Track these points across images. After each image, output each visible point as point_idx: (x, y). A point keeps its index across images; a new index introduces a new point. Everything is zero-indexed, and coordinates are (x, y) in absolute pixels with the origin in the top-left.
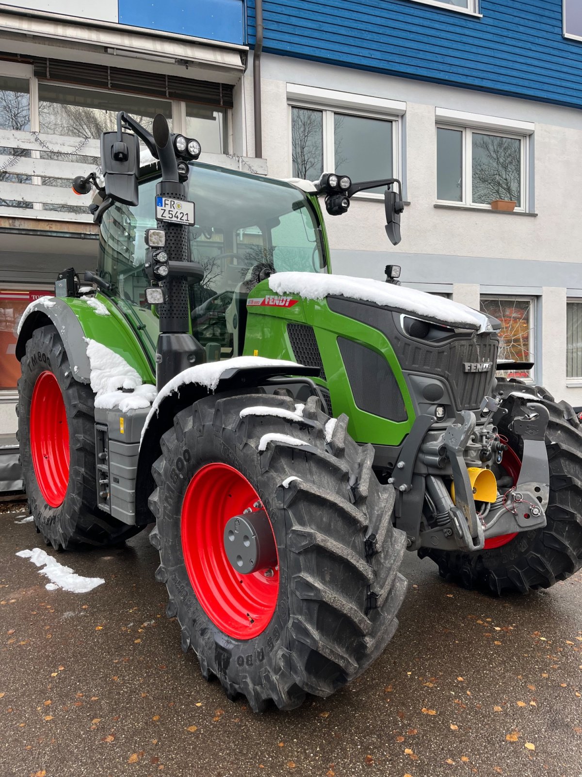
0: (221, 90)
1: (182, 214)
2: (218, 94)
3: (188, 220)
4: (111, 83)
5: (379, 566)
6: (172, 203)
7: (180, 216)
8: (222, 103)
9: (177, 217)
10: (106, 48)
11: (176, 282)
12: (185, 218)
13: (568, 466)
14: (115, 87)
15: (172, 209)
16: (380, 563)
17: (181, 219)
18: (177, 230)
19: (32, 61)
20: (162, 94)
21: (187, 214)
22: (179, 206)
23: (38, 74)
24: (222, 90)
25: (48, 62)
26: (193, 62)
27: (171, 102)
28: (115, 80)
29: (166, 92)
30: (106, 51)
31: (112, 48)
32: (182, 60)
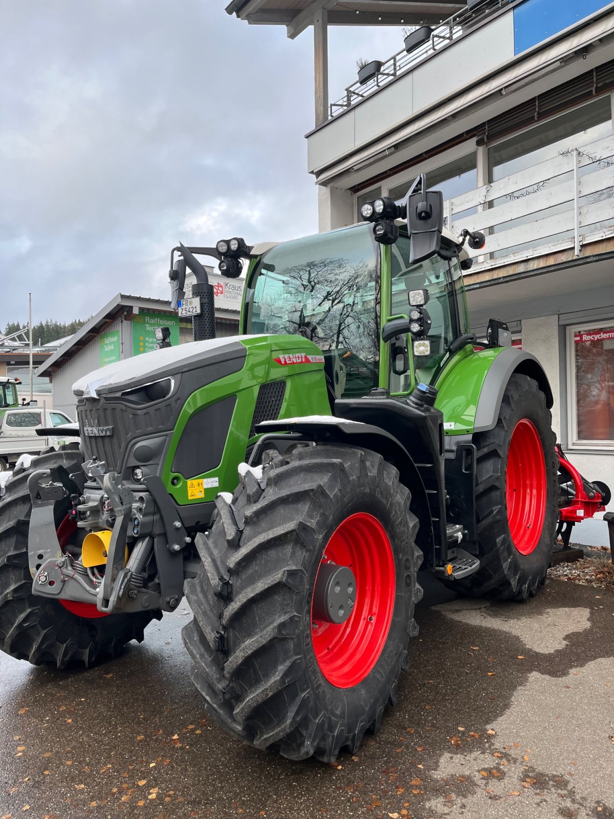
3: (196, 312)
4: (539, 114)
6: (187, 302)
7: (192, 310)
12: (194, 310)
14: (542, 116)
15: (187, 306)
19: (474, 133)
21: (196, 307)
22: (190, 303)
23: (480, 143)
25: (487, 126)
26: (591, 44)
27: (610, 95)
28: (543, 108)
29: (592, 90)
30: (502, 95)
31: (502, 89)
32: (575, 52)
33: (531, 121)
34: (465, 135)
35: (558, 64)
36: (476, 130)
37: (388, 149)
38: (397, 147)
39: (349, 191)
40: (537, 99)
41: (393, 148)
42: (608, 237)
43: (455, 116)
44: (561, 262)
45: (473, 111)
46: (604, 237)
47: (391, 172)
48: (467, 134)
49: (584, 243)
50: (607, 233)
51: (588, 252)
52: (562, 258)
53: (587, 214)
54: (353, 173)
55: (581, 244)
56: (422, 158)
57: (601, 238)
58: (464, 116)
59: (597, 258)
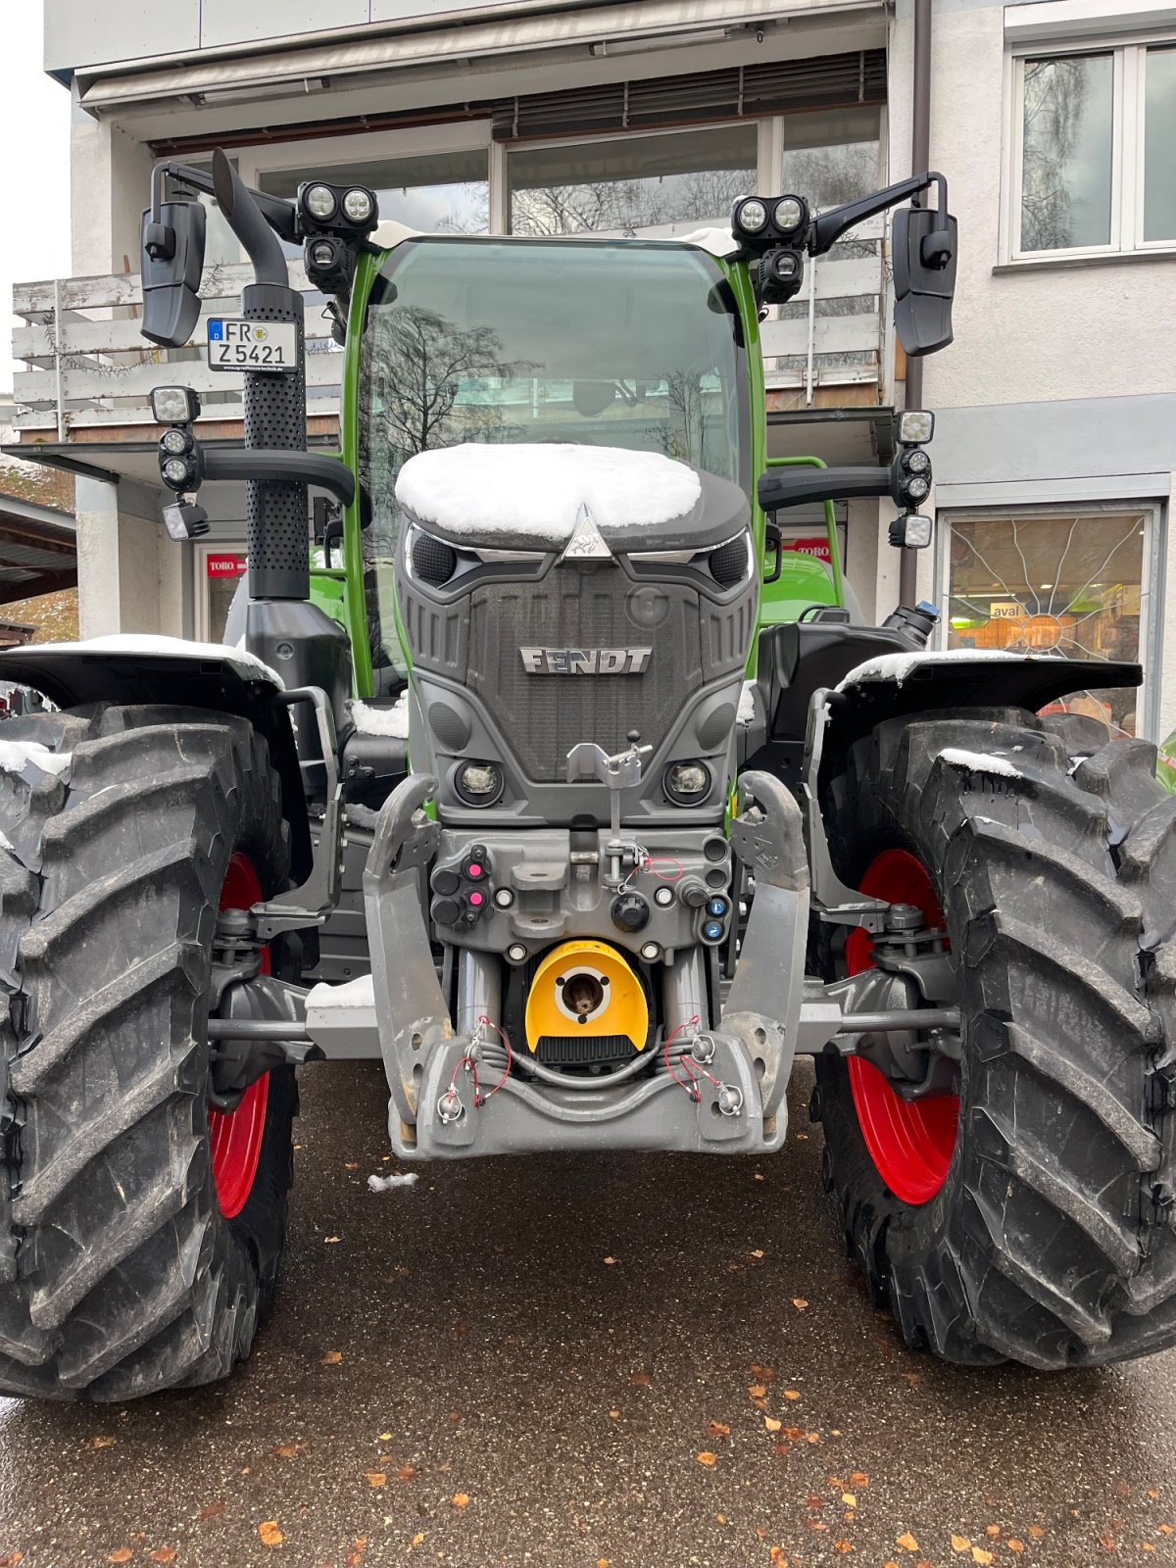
0: (862, 66)
1: (267, 350)
2: (855, 78)
3: (281, 362)
4: (628, 117)
5: (54, 1131)
6: (245, 329)
7: (262, 355)
8: (861, 96)
9: (257, 358)
10: (592, 45)
11: (271, 495)
12: (274, 357)
13: (1028, 992)
14: (636, 123)
15: (245, 342)
16: (62, 1124)
17: (264, 361)
18: (273, 385)
19: (489, 110)
20: (729, 112)
21: (280, 348)
22: (259, 333)
23: (499, 135)
24: (865, 66)
25: (516, 104)
26: (773, 21)
27: (756, 125)
28: (638, 109)
29: (736, 105)
30: (592, 53)
31: (600, 43)
32: (747, 25)
33: (613, 125)
34: (467, 109)
35: (721, 33)
36: (492, 106)
37: (309, 79)
38: (329, 82)
39: (146, 146)
40: (626, 87)
41: (320, 81)
42: (864, 381)
43: (475, 62)
44: (775, 410)
45: (514, 65)
46: (858, 381)
47: (270, 135)
48: (470, 108)
49: (821, 384)
50: (862, 375)
51: (825, 402)
52: (776, 404)
53: (825, 333)
54: (183, 108)
55: (815, 384)
56: (356, 125)
57: (852, 382)
58: (493, 68)
59: (848, 415)
